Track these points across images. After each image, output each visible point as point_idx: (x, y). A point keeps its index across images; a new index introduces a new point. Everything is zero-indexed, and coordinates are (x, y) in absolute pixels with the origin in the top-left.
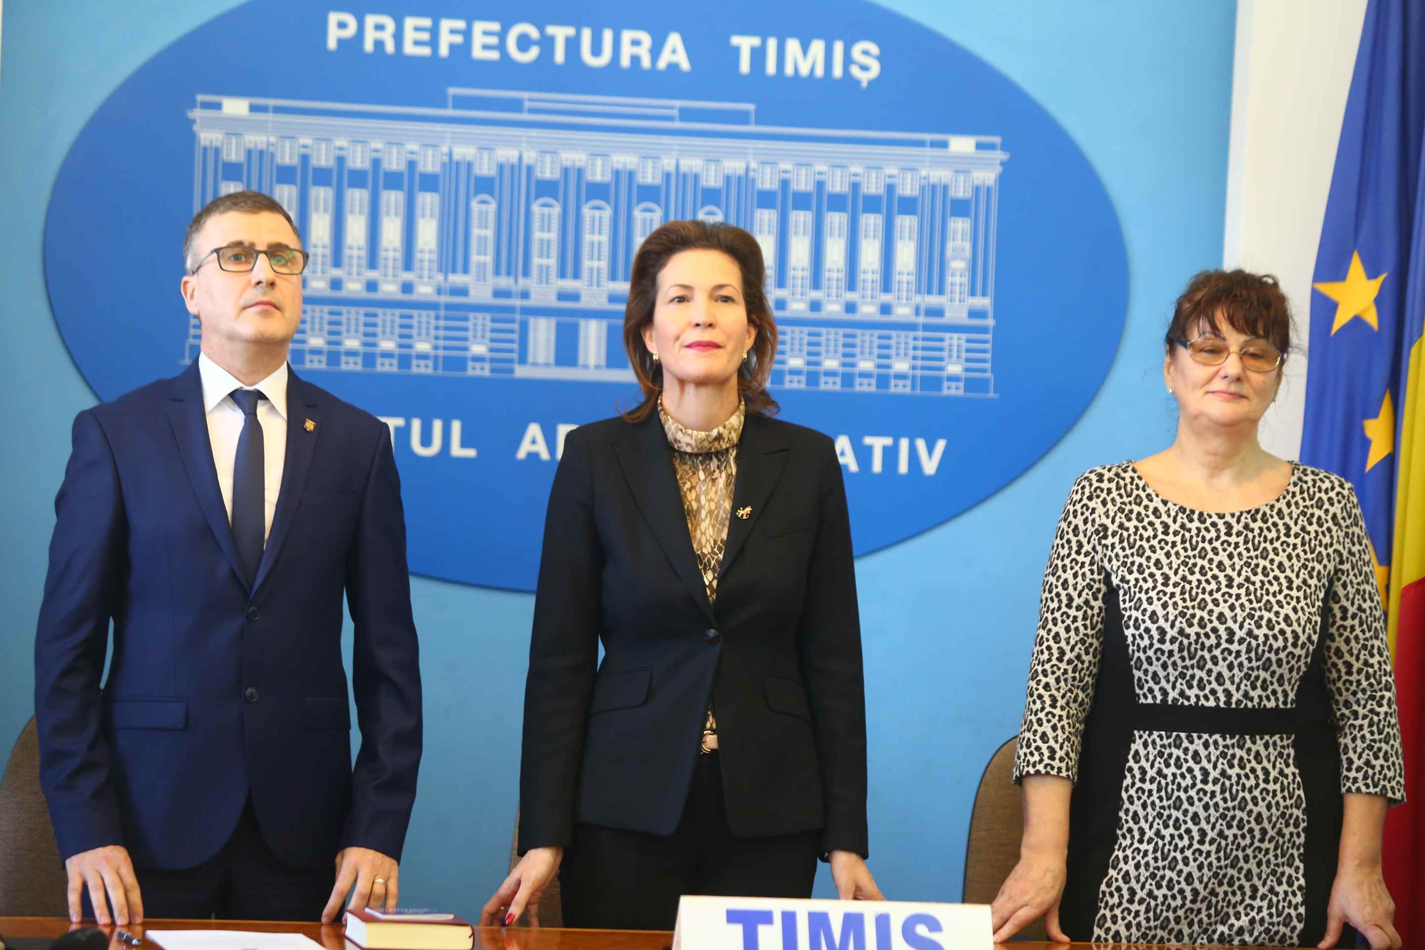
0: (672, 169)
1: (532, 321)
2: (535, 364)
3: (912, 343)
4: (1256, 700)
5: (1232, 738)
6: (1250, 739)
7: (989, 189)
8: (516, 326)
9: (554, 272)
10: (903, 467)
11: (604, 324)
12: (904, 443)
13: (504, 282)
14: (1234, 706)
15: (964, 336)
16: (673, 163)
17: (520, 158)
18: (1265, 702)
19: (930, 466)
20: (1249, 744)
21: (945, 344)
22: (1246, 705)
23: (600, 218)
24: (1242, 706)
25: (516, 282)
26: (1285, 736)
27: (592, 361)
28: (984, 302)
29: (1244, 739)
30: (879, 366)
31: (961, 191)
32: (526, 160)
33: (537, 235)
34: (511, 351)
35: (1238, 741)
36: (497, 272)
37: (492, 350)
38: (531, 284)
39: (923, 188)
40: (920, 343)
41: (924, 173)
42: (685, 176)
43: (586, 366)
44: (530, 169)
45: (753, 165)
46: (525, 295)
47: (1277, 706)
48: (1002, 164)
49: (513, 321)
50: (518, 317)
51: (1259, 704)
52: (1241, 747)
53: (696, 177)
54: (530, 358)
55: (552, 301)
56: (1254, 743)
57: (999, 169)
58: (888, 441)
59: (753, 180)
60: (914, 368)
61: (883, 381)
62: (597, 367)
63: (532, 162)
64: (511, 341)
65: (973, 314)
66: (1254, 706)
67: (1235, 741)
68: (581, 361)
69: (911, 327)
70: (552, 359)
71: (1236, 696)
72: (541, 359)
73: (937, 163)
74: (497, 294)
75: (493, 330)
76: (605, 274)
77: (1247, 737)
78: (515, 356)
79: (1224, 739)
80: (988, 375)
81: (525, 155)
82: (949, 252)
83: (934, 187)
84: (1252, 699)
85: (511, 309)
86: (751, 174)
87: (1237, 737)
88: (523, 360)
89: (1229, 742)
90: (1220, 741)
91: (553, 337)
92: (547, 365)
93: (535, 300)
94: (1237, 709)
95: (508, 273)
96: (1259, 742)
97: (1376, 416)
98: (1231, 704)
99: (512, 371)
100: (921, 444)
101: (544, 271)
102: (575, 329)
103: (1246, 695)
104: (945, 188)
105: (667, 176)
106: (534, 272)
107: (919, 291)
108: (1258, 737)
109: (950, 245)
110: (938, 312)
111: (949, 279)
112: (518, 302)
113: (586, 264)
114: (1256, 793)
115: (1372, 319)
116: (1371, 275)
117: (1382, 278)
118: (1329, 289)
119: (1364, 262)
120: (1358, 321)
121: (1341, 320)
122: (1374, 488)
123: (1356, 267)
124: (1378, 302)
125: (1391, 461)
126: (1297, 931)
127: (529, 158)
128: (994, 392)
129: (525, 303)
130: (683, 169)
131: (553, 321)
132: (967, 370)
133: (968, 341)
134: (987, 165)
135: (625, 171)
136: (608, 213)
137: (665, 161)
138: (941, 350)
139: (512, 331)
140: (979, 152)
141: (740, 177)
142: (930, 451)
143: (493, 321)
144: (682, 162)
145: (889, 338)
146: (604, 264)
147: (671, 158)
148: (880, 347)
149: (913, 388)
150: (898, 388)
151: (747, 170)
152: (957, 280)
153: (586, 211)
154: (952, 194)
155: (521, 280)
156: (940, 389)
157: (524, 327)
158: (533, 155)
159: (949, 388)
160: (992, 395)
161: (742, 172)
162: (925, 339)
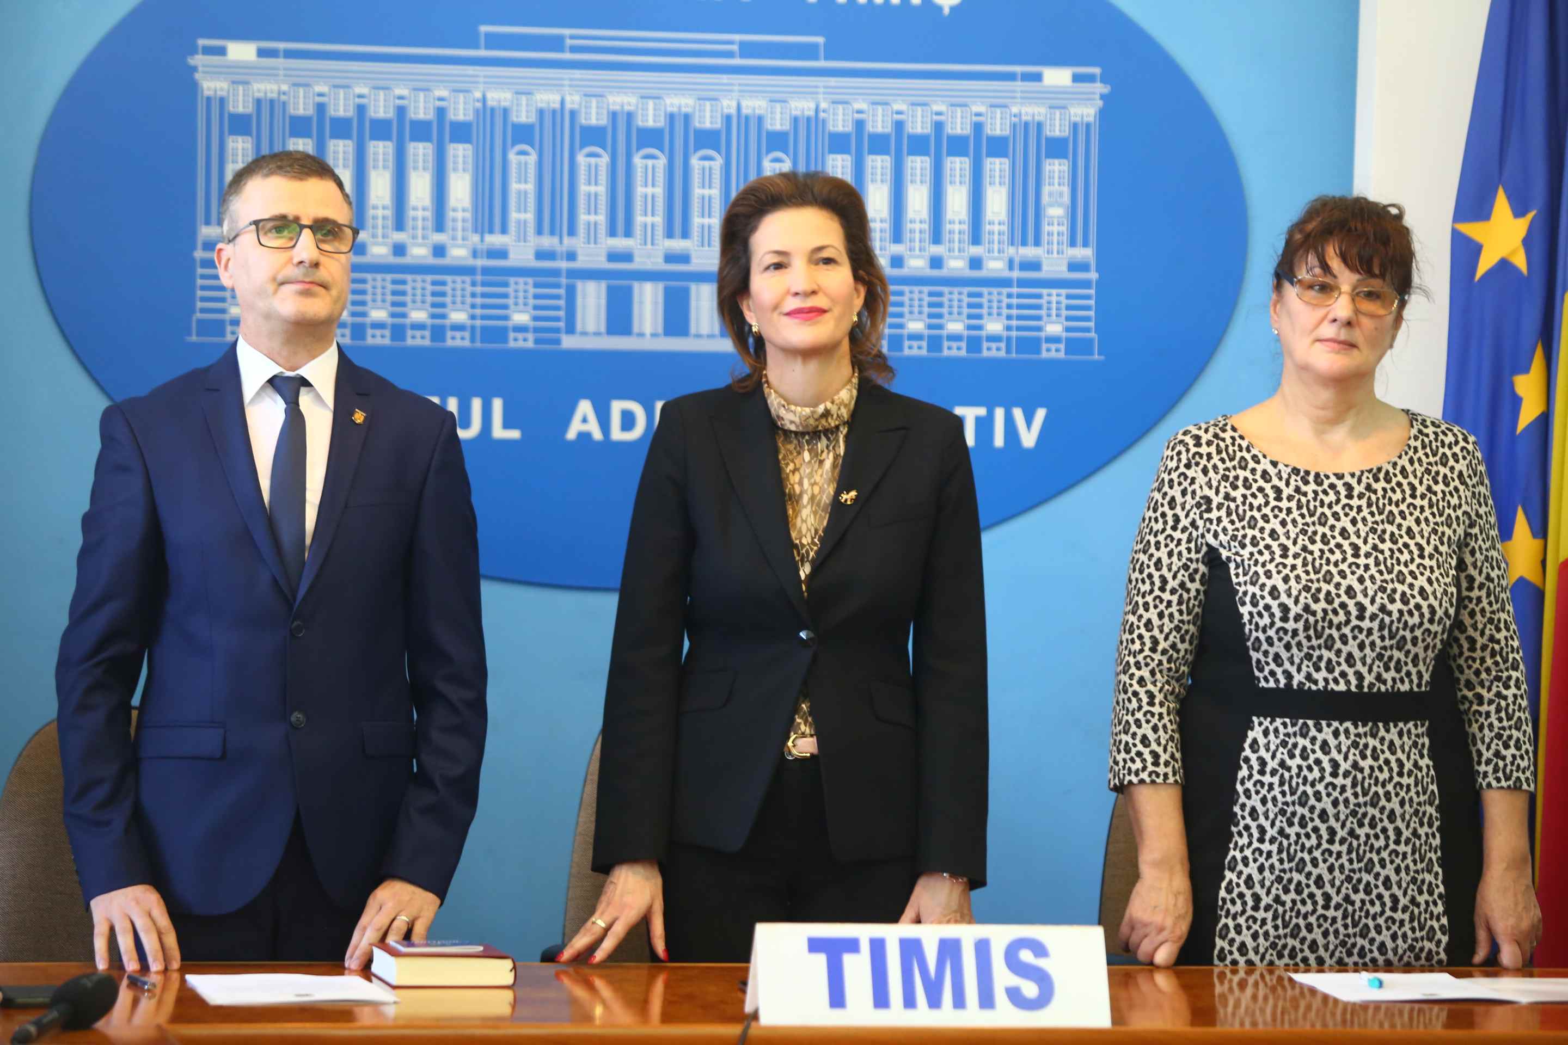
0: (733, 111)
1: (580, 285)
2: (584, 334)
3: (1006, 301)
4: (1390, 683)
5: (1364, 726)
6: (1384, 727)
7: (1088, 126)
8: (562, 291)
9: (603, 229)
10: (999, 440)
11: (660, 286)
12: (999, 413)
13: (548, 242)
14: (1366, 690)
15: (1064, 292)
16: (734, 104)
17: (563, 102)
18: (1399, 685)
19: (1029, 439)
20: (1382, 732)
21: (1043, 301)
22: (1379, 688)
23: (654, 168)
24: (1375, 690)
25: (561, 242)
26: (1419, 723)
27: (648, 330)
28: (1085, 253)
29: (1378, 727)
30: (969, 328)
31: (1057, 129)
32: (568, 106)
33: (583, 188)
34: (557, 319)
35: (1371, 729)
36: (539, 232)
37: (536, 319)
38: (577, 243)
39: (1014, 126)
40: (1015, 301)
41: (1015, 110)
42: (747, 118)
43: (641, 335)
44: (573, 114)
45: (823, 105)
46: (571, 256)
47: (1412, 688)
48: (1103, 97)
49: (558, 286)
50: (564, 281)
51: (1393, 687)
52: (1374, 736)
53: (760, 119)
54: (579, 327)
55: (602, 263)
56: (1388, 731)
57: (1100, 103)
58: (982, 411)
59: (824, 121)
60: (1009, 328)
61: (974, 344)
62: (654, 335)
63: (576, 106)
64: (557, 308)
65: (1073, 266)
66: (1387, 690)
67: (1367, 729)
68: (636, 329)
69: (1004, 283)
70: (603, 329)
71: (1369, 679)
72: (591, 328)
73: (1028, 98)
74: (540, 255)
75: (536, 296)
76: (660, 231)
77: (1381, 725)
78: (562, 324)
79: (1356, 727)
80: (1093, 335)
81: (568, 99)
82: (1045, 199)
83: (1026, 124)
84: (1385, 682)
85: (556, 273)
86: (822, 115)
87: (1370, 724)
88: (571, 329)
89: (1361, 730)
90: (1352, 729)
91: (603, 302)
92: (597, 334)
93: (582, 262)
94: (1370, 693)
95: (552, 233)
96: (1392, 729)
97: (1526, 370)
98: (1363, 687)
99: (558, 342)
100: (1018, 413)
101: (592, 229)
102: (628, 291)
103: (1379, 678)
104: (1040, 125)
105: (728, 118)
106: (581, 230)
107: (1012, 243)
108: (1392, 725)
109: (1046, 190)
110: (1035, 265)
111: (1046, 228)
112: (563, 265)
113: (639, 219)
114: (1390, 787)
115: (1520, 261)
116: (1519, 213)
117: (1530, 216)
118: (1471, 230)
119: (1509, 198)
120: (1504, 265)
121: (1485, 264)
122: (1525, 453)
123: (1502, 204)
124: (1527, 242)
125: (1544, 421)
126: (1443, 945)
127: (573, 102)
128: (1099, 354)
129: (572, 265)
130: (745, 111)
131: (603, 285)
132: (1068, 329)
133: (1069, 297)
134: (1085, 99)
135: (680, 114)
136: (662, 162)
137: (725, 102)
138: (1039, 307)
139: (557, 297)
140: (1076, 85)
141: (809, 119)
142: (1029, 421)
143: (536, 285)
144: (744, 103)
145: (980, 295)
146: (659, 220)
147: (731, 99)
148: (970, 306)
149: (1008, 351)
150: (991, 352)
151: (817, 110)
152: (1055, 229)
153: (638, 161)
154: (1048, 132)
155: (566, 240)
156: (1038, 351)
157: (571, 291)
158: (577, 98)
159: (1048, 350)
160: (1096, 357)
161: (812, 113)
162: (1019, 296)
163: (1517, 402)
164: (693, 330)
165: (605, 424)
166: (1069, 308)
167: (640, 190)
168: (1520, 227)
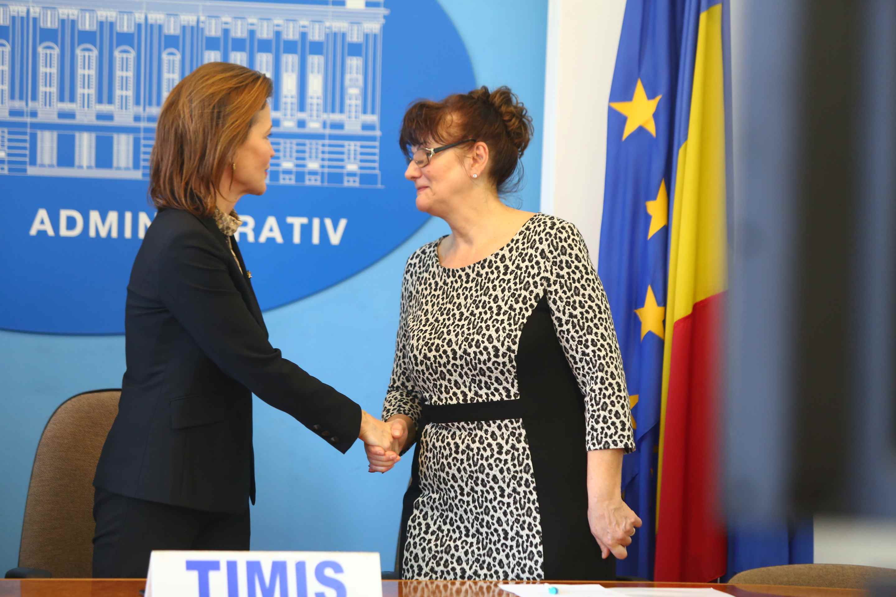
0: (142, 21)
1: (39, 133)
2: (42, 165)
3: (321, 148)
4: (484, 397)
5: (473, 423)
6: (486, 423)
7: (375, 36)
8: (28, 138)
9: (55, 97)
10: (316, 240)
11: (93, 135)
12: (316, 222)
13: (18, 104)
14: (469, 402)
15: (359, 143)
16: (143, 17)
17: (28, 12)
18: (491, 397)
19: (335, 238)
20: (485, 427)
21: (345, 150)
22: (478, 400)
23: (89, 57)
24: (475, 401)
25: (27, 104)
26: (513, 420)
27: (85, 163)
28: (373, 119)
29: (481, 423)
30: (297, 166)
31: (355, 37)
32: (32, 15)
33: (42, 70)
34: (25, 155)
35: (477, 425)
36: (12, 97)
37: (9, 155)
38: (38, 106)
39: (327, 35)
40: (327, 149)
41: (327, 24)
42: (152, 26)
43: (80, 167)
44: (35, 20)
45: (202, 18)
46: (34, 114)
48: (385, 17)
49: (25, 133)
50: (28, 130)
51: (487, 399)
52: (481, 429)
53: (160, 27)
54: (39, 161)
55: (54, 119)
56: (489, 426)
57: (382, 21)
58: (305, 220)
59: (202, 29)
60: (323, 167)
61: (300, 176)
62: (89, 167)
63: (37, 15)
64: (25, 148)
65: (365, 127)
66: (483, 401)
67: (475, 425)
68: (77, 162)
69: (321, 137)
70: (55, 162)
71: (470, 395)
72: (47, 161)
73: (337, 17)
74: (13, 113)
75: (10, 140)
76: (93, 98)
77: (483, 422)
78: (27, 159)
79: (468, 425)
80: (377, 172)
81: (32, 10)
82: (347, 82)
83: (335, 34)
84: (481, 396)
85: (24, 125)
86: (201, 25)
87: (476, 422)
88: (33, 162)
89: (471, 426)
90: (465, 425)
91: (55, 145)
92: (51, 166)
93: (41, 118)
94: (472, 404)
95: (21, 98)
96: (492, 425)
97: (655, 198)
99: (25, 170)
100: (328, 222)
101: (48, 96)
102: (72, 139)
103: (476, 394)
104: (344, 35)
105: (139, 26)
106: (41, 96)
107: (325, 111)
108: (491, 422)
109: (348, 77)
110: (339, 126)
111: (347, 102)
112: (29, 120)
113: (80, 91)
114: (491, 461)
115: (651, 128)
116: (651, 96)
117: (658, 98)
118: (621, 107)
119: (645, 87)
120: (641, 130)
121: (629, 129)
122: (654, 251)
123: (640, 91)
124: (656, 116)
125: (666, 231)
126: (539, 564)
127: (35, 13)
128: (382, 184)
129: (34, 120)
130: (150, 21)
131: (55, 134)
132: (361, 168)
133: (362, 147)
134: (374, 18)
135: (107, 22)
136: (95, 53)
137: (137, 15)
138: (342, 153)
139: (25, 141)
140: (368, 8)
141: (192, 28)
142: (335, 226)
143: (10, 133)
144: (150, 16)
145: (304, 145)
146: (93, 91)
147: (141, 13)
148: (298, 151)
149: (322, 181)
150: (311, 182)
151: (198, 22)
152: (353, 102)
153: (79, 52)
154: (349, 39)
155: (30, 103)
156: (342, 182)
157: (34, 138)
158: (38, 10)
159: (348, 181)
160: (380, 186)
161: (194, 24)
162: (330, 146)
163: (648, 218)
164: (115, 164)
165: (55, 225)
166: (362, 154)
167: (80, 72)
168: (652, 105)
